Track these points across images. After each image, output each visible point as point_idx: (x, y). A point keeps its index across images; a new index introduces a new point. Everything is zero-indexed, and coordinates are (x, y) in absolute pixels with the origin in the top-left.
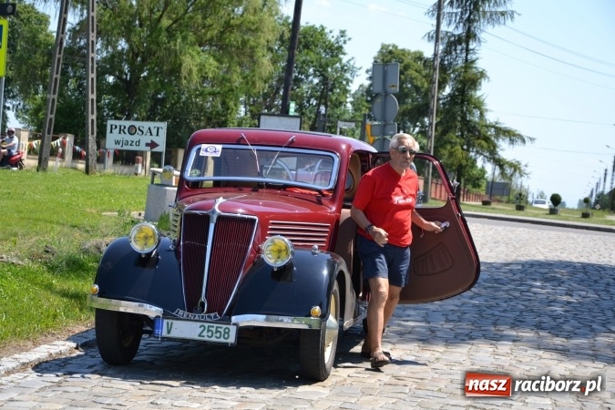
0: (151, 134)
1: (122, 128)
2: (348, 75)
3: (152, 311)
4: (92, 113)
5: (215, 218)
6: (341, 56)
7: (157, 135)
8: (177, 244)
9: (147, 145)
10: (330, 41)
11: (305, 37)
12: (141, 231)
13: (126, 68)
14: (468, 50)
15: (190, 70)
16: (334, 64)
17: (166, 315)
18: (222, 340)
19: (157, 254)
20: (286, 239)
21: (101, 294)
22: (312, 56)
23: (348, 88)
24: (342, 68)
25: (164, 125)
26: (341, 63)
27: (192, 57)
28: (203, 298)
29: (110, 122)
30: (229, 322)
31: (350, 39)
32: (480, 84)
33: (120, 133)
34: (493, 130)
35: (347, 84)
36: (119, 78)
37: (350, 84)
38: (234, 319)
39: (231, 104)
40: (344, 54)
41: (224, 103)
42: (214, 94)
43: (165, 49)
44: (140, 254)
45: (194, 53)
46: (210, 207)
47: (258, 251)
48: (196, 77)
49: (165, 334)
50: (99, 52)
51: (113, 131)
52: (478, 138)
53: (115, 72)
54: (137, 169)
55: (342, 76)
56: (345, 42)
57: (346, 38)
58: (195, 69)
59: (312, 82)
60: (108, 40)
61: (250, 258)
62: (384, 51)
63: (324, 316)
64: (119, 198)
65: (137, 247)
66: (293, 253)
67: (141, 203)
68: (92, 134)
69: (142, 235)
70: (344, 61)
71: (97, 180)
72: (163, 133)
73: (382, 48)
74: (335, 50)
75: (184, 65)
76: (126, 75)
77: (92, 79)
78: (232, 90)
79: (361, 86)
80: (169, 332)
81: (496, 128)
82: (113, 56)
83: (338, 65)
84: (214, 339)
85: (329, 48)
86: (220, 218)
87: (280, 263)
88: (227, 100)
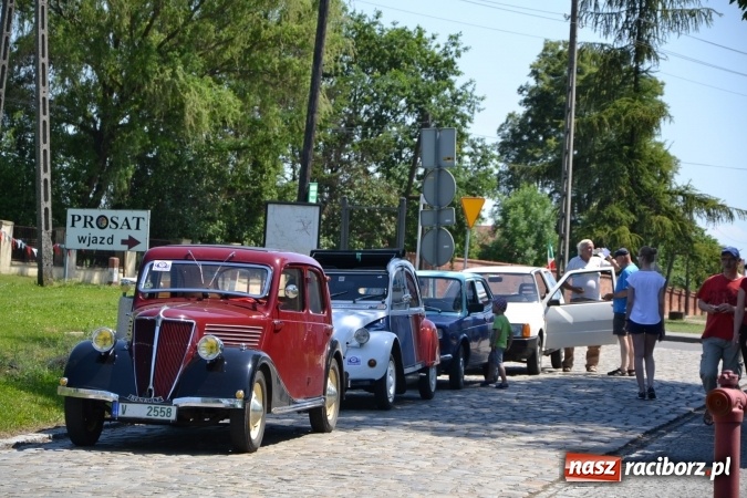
0: (129, 228)
1: (89, 219)
2: (463, 109)
3: (111, 397)
4: (46, 200)
5: (160, 322)
6: (452, 78)
7: (138, 228)
8: (130, 344)
9: (124, 242)
10: (432, 53)
11: (390, 48)
12: (100, 333)
13: (93, 110)
14: (638, 73)
15: (199, 114)
16: (438, 92)
17: (121, 400)
18: (165, 418)
19: (114, 352)
20: (217, 339)
21: (69, 385)
22: (404, 80)
23: (464, 130)
24: (454, 98)
25: (146, 214)
26: (451, 88)
27: (200, 92)
28: (151, 387)
29: (70, 212)
30: (170, 403)
31: (466, 49)
32: (658, 127)
33: (85, 226)
34: (680, 198)
35: (464, 123)
36: (81, 127)
37: (468, 124)
38: (175, 401)
39: (268, 163)
40: (458, 73)
41: (256, 164)
42: (239, 150)
43: (156, 82)
44: (100, 353)
45: (204, 88)
46: (157, 313)
47: (195, 348)
48: (206, 124)
49: (120, 414)
50: (51, 88)
51: (76, 223)
52: (657, 214)
53: (76, 118)
54: (111, 274)
55: (454, 112)
56: (458, 55)
57: (460, 48)
58: (205, 113)
59: (403, 121)
60: (65, 69)
61: (189, 354)
62: (550, 54)
63: (247, 399)
64: (85, 315)
65: (97, 347)
66: (222, 350)
67: (112, 321)
68: (47, 228)
69: (102, 337)
70: (457, 86)
71: (54, 293)
72: (146, 225)
73: (546, 49)
74: (442, 68)
75: (188, 106)
76: (95, 123)
77: (45, 151)
78: (268, 142)
79: (511, 116)
80: (124, 413)
81: (684, 195)
82: (73, 94)
83: (447, 92)
84: (159, 417)
85: (433, 64)
86: (164, 322)
87: (212, 357)
88: (261, 158)
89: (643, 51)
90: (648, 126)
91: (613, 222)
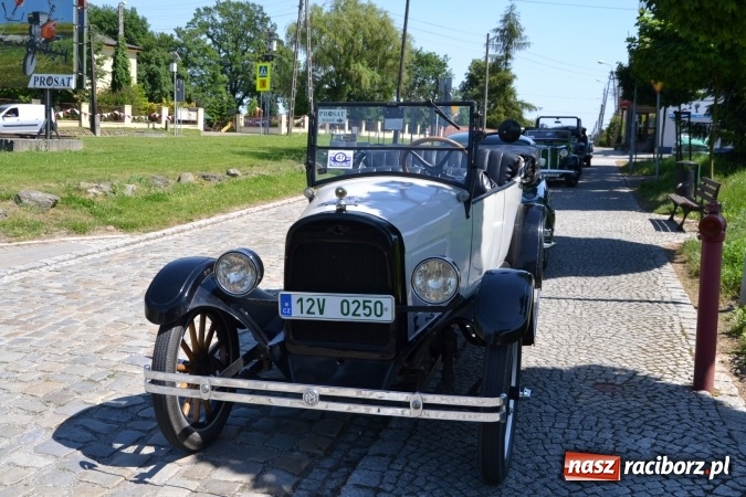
0: (339, 115)
2: (450, 78)
6: (446, 68)
7: (342, 116)
9: (338, 121)
10: (439, 60)
13: (334, 80)
14: (506, 64)
15: (366, 80)
16: (441, 73)
22: (431, 69)
24: (446, 74)
25: (345, 111)
27: (367, 73)
29: (320, 110)
32: (513, 81)
33: (325, 116)
34: (520, 104)
36: (330, 85)
43: (353, 70)
48: (368, 84)
50: (320, 73)
51: (321, 114)
52: (512, 109)
53: (328, 82)
57: (448, 59)
59: (431, 82)
60: (324, 67)
70: (447, 71)
72: (345, 115)
74: (443, 65)
75: (363, 78)
76: (334, 84)
82: (327, 75)
83: (444, 72)
85: (440, 64)
89: (508, 56)
90: (510, 81)
91: (499, 112)
